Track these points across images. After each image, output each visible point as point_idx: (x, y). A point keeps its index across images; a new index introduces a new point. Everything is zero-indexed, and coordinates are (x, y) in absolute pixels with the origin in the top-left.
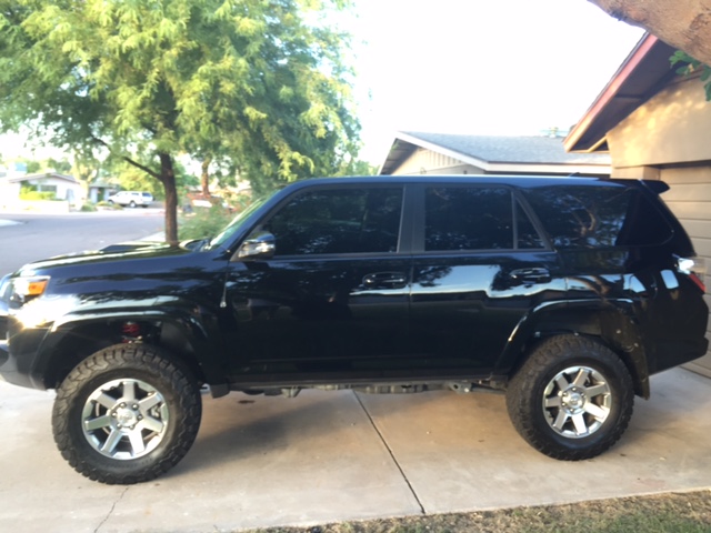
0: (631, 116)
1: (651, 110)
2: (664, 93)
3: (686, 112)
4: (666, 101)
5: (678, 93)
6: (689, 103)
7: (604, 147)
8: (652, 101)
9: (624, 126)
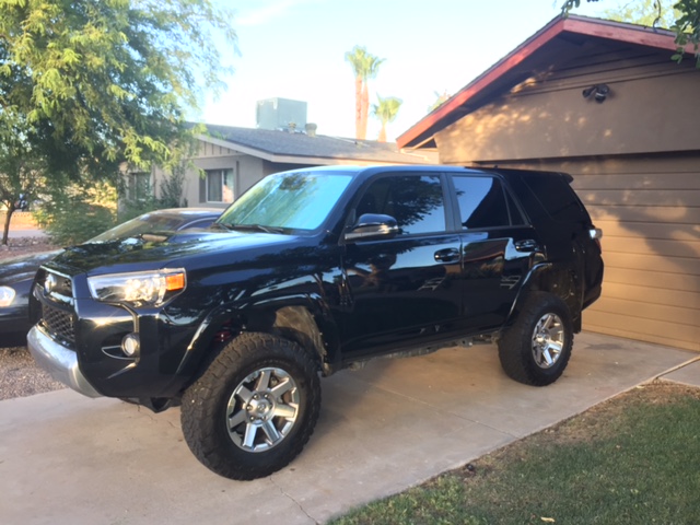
0: (458, 122)
1: (479, 118)
2: (491, 106)
3: (512, 123)
4: (493, 113)
5: (505, 107)
6: (515, 116)
7: (432, 144)
8: (479, 112)
9: (452, 130)
